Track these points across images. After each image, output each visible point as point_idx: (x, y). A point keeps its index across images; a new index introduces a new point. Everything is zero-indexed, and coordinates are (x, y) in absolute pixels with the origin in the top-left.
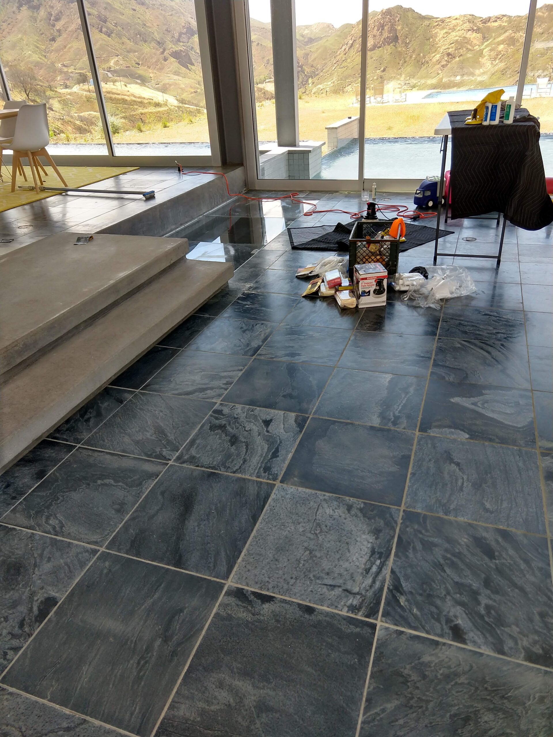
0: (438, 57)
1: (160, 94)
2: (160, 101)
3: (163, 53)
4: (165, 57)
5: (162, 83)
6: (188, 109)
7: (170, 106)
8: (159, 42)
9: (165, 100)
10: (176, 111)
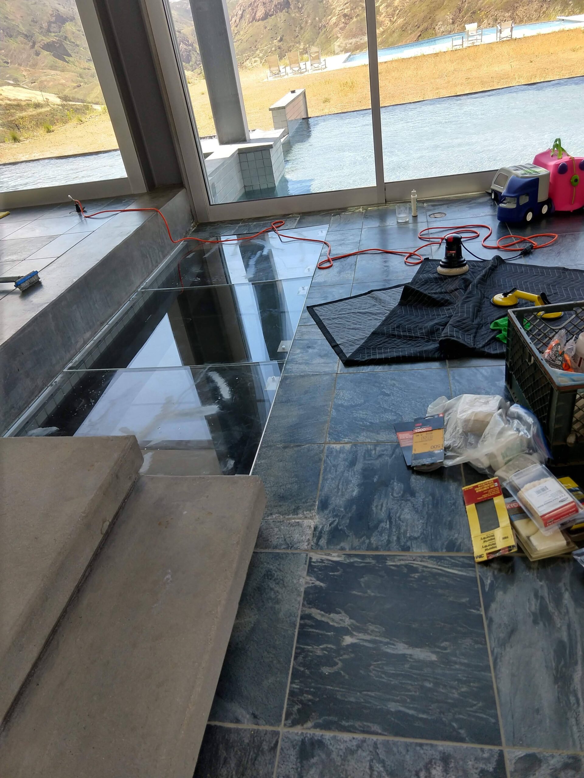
0: (334, 19)
1: (39, 93)
2: (39, 101)
3: (33, 47)
4: (36, 51)
5: (38, 81)
6: (74, 107)
7: (52, 106)
8: (26, 36)
9: (45, 100)
10: (61, 110)
